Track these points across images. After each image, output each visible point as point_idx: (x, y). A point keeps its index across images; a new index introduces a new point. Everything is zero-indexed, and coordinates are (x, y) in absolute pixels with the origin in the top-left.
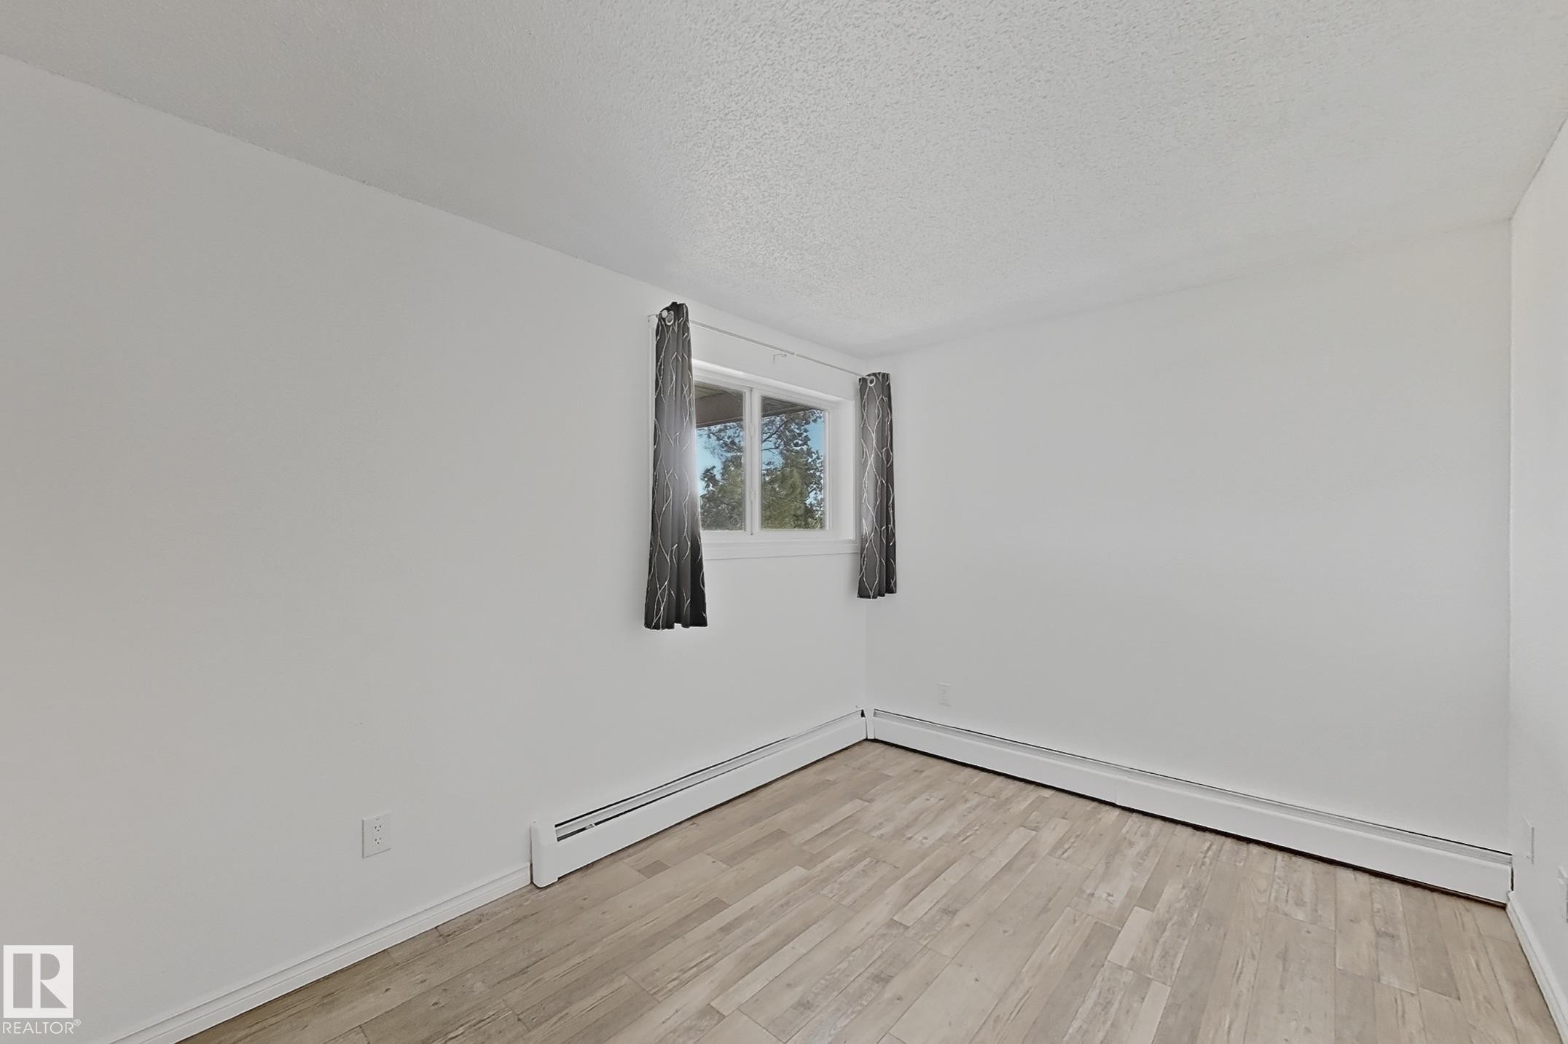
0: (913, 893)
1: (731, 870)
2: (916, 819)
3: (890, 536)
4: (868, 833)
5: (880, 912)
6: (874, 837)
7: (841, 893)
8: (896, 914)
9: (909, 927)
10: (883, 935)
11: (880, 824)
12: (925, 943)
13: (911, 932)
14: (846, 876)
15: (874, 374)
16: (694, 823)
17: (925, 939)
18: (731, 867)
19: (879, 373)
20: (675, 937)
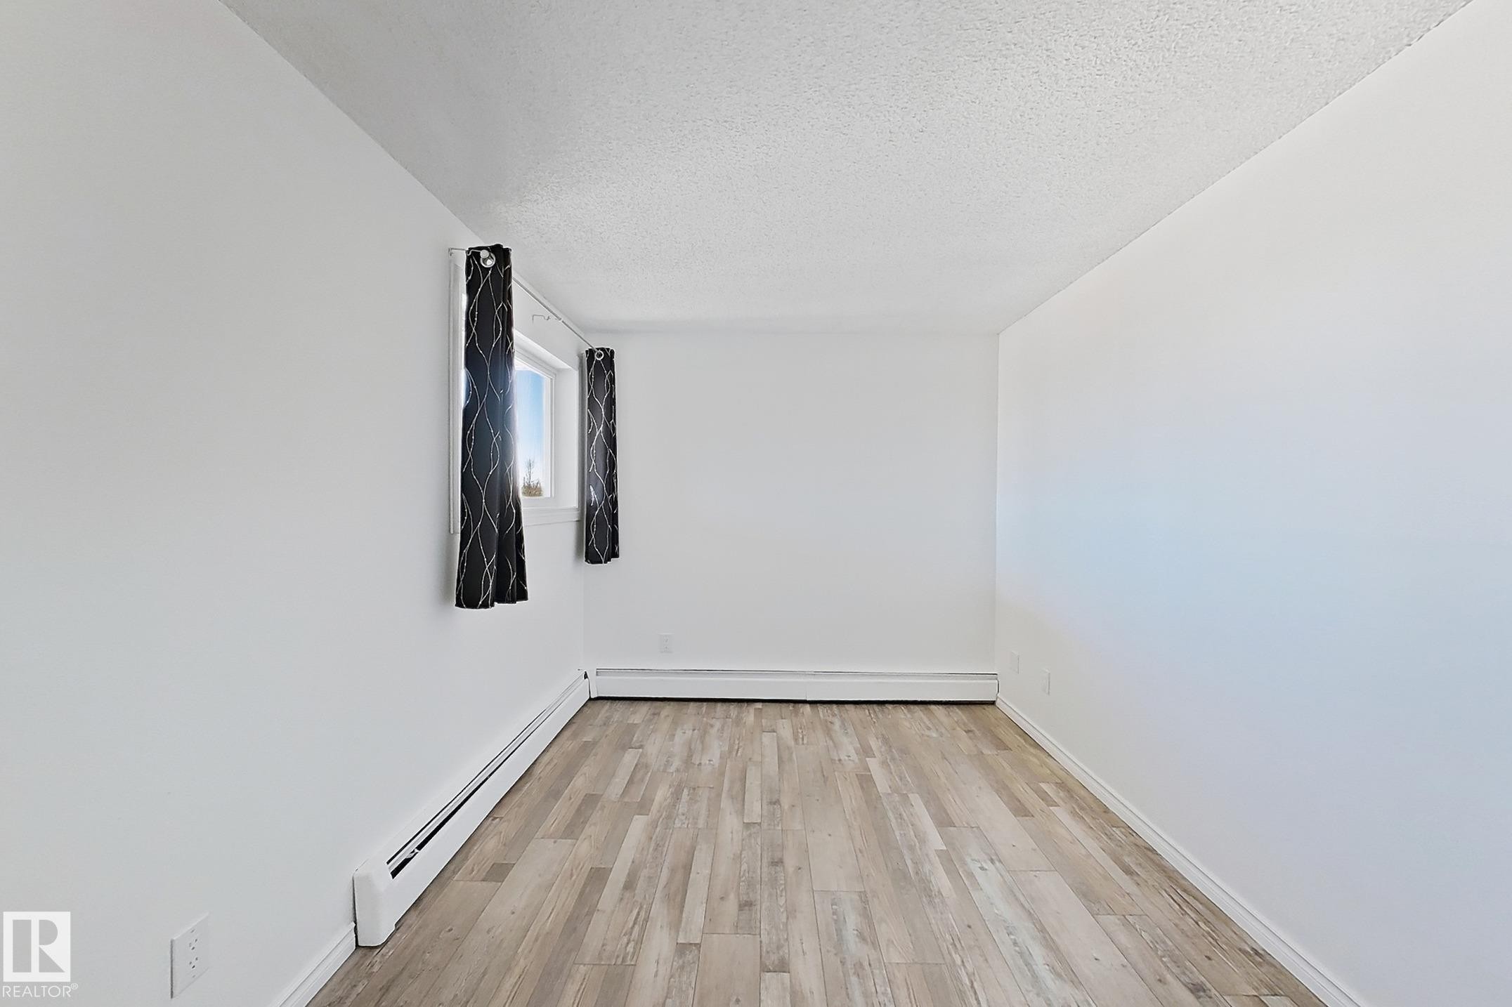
0: (740, 799)
1: (579, 842)
2: (690, 749)
3: (615, 503)
4: (664, 771)
5: (730, 824)
6: (673, 773)
7: (690, 821)
8: (743, 818)
9: (760, 823)
10: (750, 835)
11: (667, 761)
12: (780, 828)
13: (765, 826)
14: (682, 807)
15: (602, 349)
16: (496, 818)
17: (778, 825)
18: (577, 839)
19: (608, 349)
20: (590, 914)
